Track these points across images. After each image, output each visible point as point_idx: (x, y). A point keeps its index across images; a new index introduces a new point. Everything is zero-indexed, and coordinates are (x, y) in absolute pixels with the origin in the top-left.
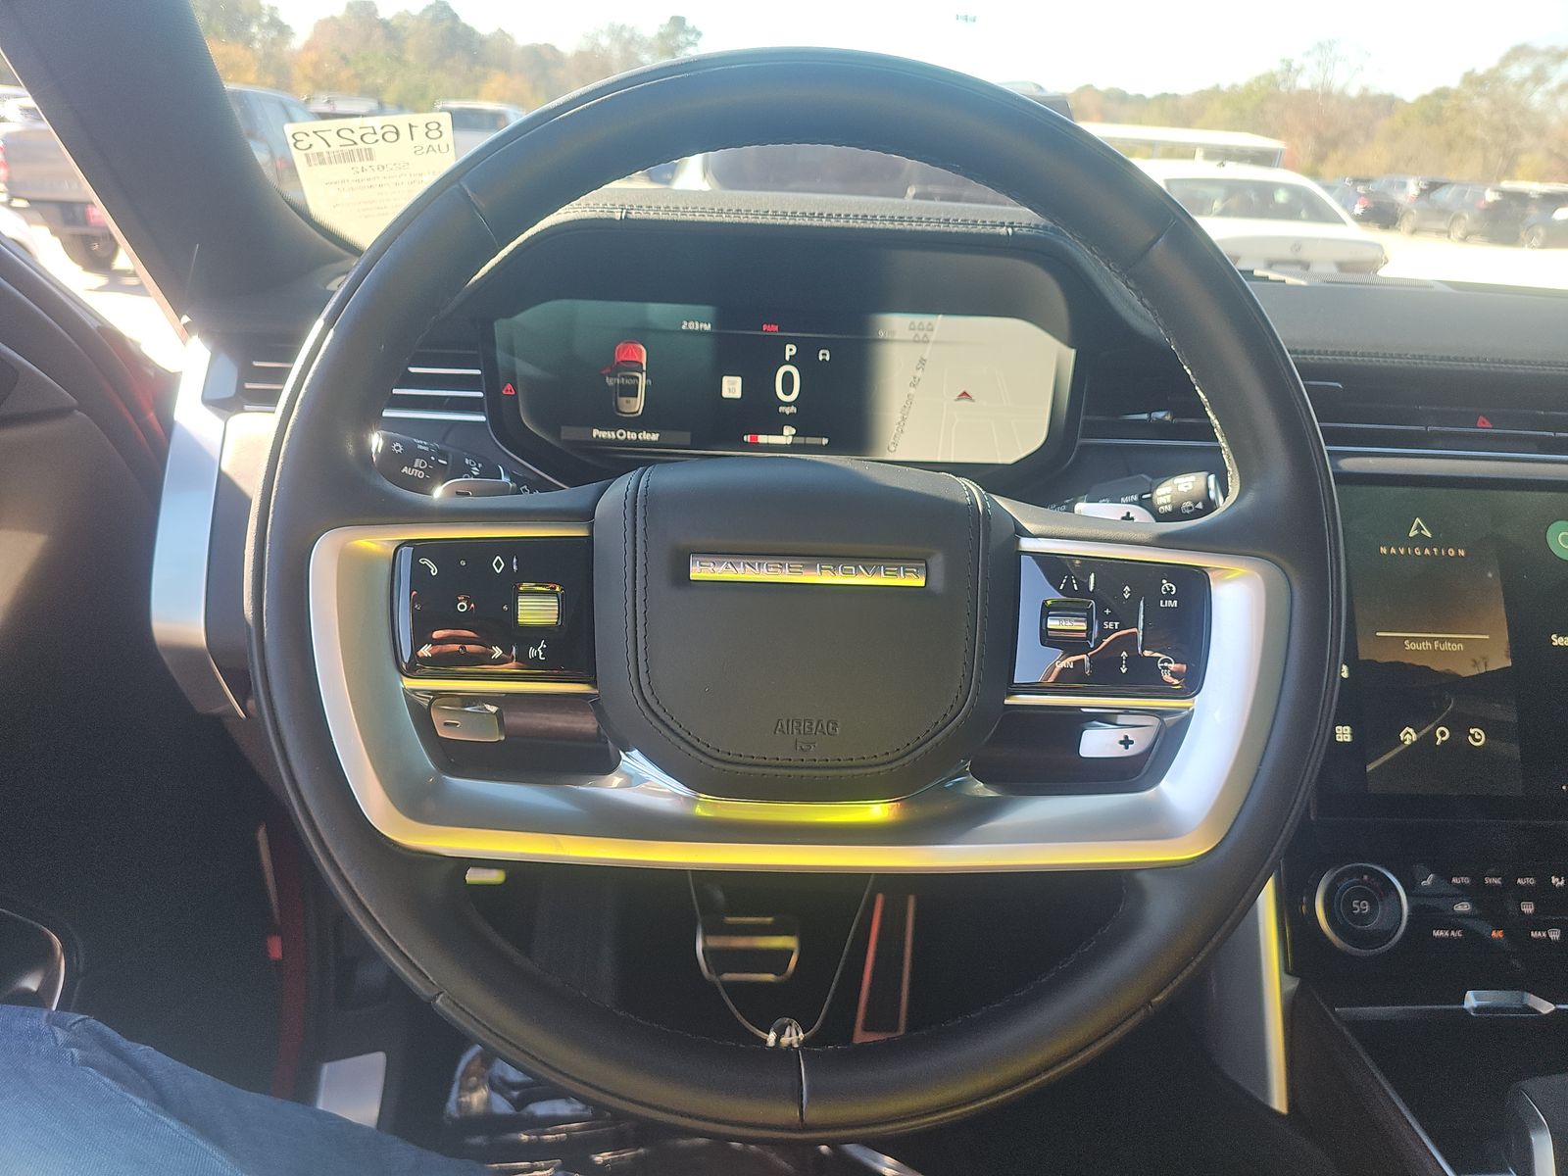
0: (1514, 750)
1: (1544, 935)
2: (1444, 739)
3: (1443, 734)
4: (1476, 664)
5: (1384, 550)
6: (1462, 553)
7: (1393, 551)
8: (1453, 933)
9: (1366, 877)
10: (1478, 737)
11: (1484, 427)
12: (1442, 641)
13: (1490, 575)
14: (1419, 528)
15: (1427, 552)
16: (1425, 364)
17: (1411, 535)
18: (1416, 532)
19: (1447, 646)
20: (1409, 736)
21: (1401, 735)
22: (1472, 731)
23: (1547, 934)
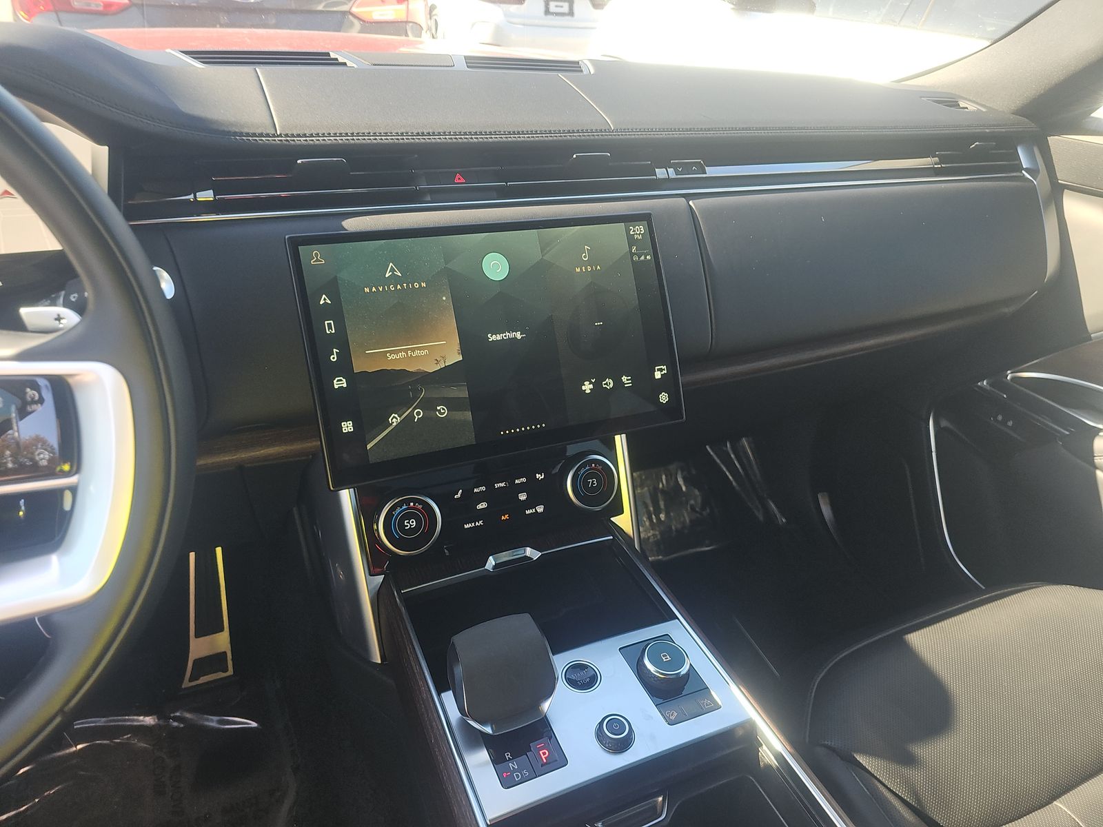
0: (468, 415)
1: (534, 510)
2: (420, 417)
3: (418, 414)
4: (438, 362)
5: (367, 290)
6: (424, 285)
7: (374, 289)
8: (477, 523)
9: (412, 504)
10: (442, 411)
11: (460, 181)
12: (413, 350)
13: (444, 298)
14: (392, 270)
15: (399, 287)
16: (406, 140)
17: (387, 276)
18: (391, 273)
19: (417, 353)
20: (395, 420)
21: (390, 420)
22: (438, 408)
23: (536, 510)
